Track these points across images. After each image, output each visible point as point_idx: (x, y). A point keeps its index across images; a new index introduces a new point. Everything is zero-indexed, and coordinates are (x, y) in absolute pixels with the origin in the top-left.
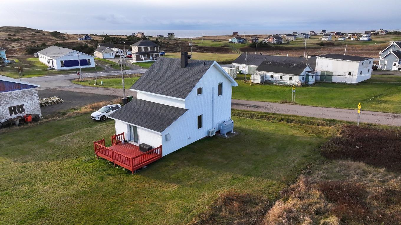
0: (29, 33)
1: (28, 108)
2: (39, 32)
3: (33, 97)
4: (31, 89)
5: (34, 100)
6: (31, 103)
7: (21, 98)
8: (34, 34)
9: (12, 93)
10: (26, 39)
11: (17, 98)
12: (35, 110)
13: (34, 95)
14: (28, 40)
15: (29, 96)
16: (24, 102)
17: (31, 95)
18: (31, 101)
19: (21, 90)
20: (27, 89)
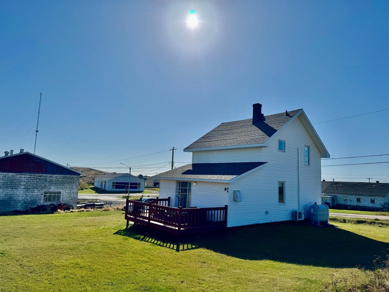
0: (93, 172)
1: (64, 197)
2: (101, 173)
3: (73, 186)
4: (73, 176)
5: (73, 189)
6: (69, 191)
7: (60, 184)
8: (97, 174)
9: (52, 177)
10: (90, 176)
11: (56, 184)
12: (71, 201)
13: (75, 184)
14: (90, 177)
15: (69, 184)
16: (62, 189)
17: (72, 182)
18: (70, 190)
19: (63, 176)
20: (69, 176)
